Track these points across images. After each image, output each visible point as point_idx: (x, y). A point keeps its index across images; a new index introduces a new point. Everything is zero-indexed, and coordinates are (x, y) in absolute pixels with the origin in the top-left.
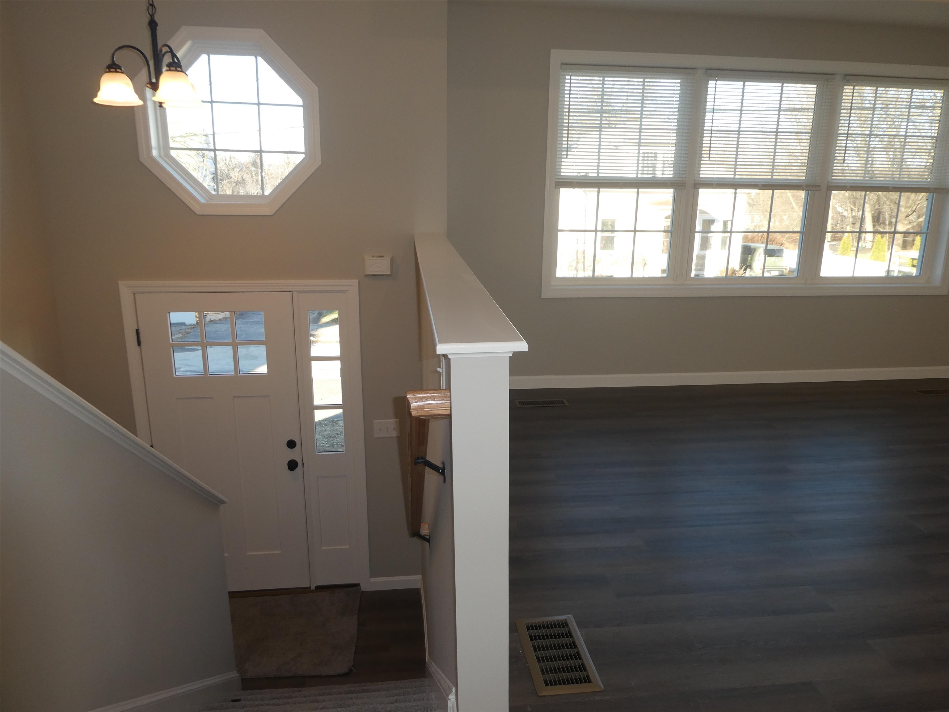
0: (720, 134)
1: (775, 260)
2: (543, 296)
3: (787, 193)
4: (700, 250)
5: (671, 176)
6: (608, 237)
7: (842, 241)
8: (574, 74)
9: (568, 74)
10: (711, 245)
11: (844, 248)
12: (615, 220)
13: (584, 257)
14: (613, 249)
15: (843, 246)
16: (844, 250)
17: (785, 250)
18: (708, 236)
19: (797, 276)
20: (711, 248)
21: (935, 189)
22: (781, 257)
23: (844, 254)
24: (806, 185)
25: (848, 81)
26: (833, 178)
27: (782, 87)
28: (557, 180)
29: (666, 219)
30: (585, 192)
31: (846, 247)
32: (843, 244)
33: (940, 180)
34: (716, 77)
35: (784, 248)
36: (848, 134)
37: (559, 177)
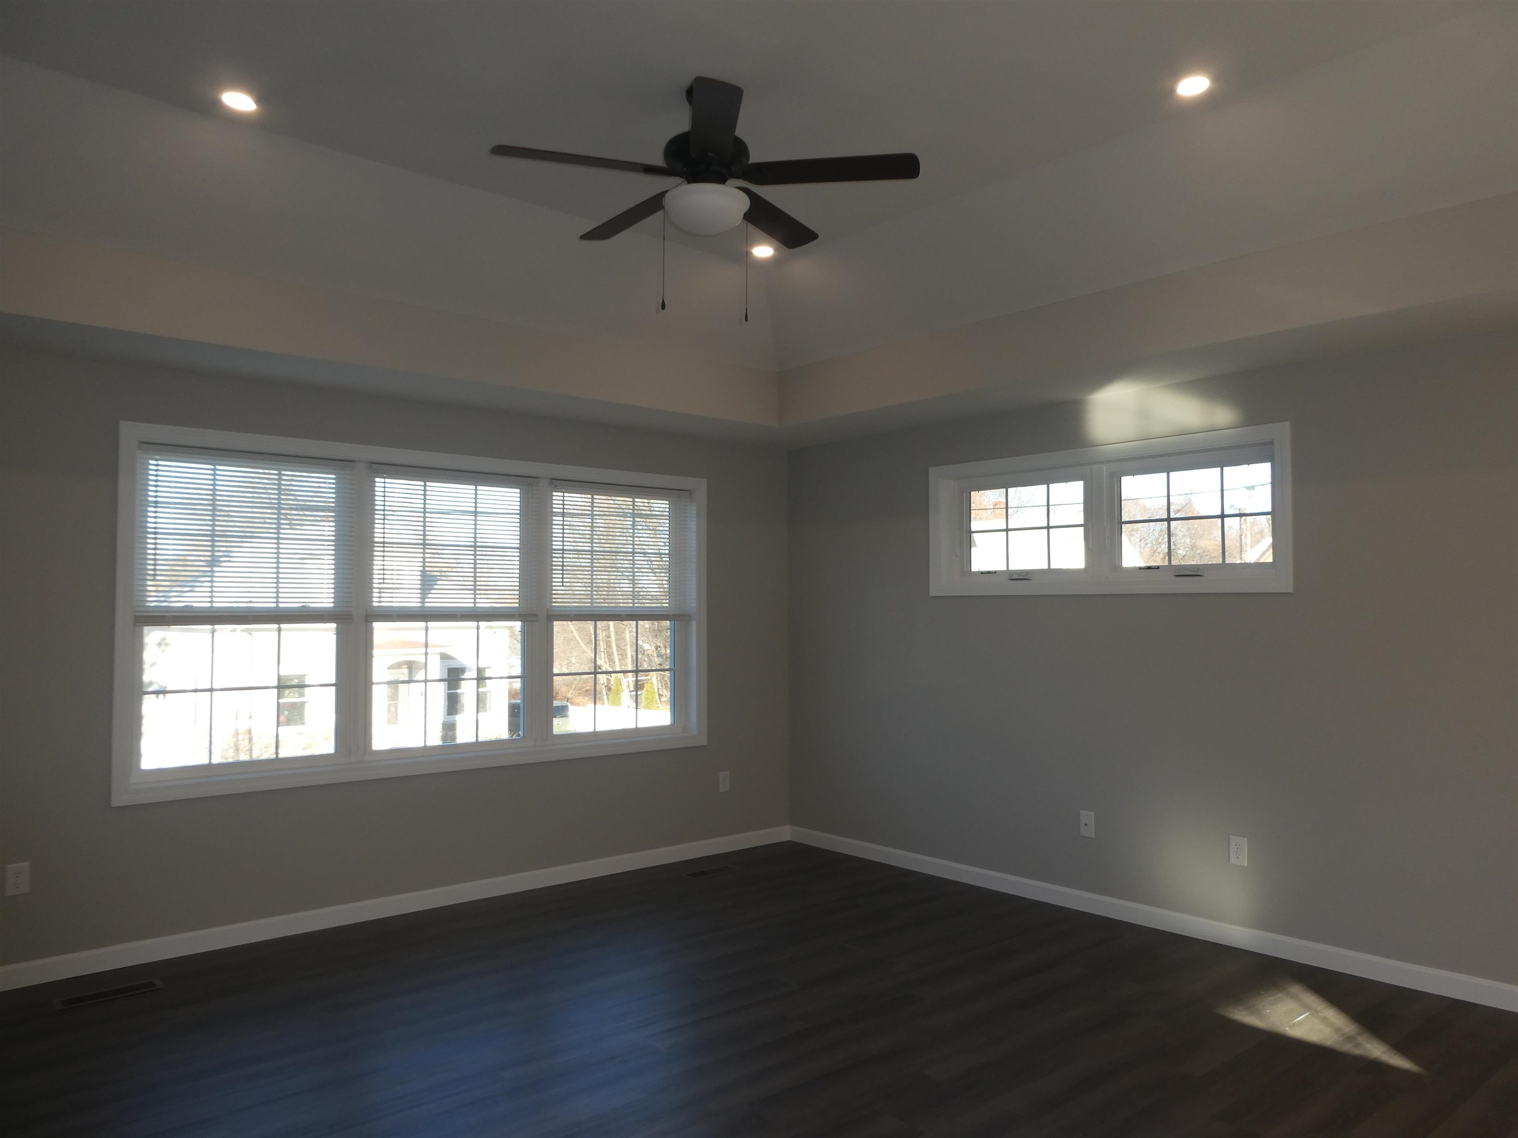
0: (397, 547)
1: (558, 723)
2: (115, 803)
3: (568, 625)
4: (448, 715)
5: (332, 605)
6: (294, 704)
7: (645, 689)
8: (162, 458)
9: (151, 457)
10: (463, 706)
11: (648, 698)
12: (304, 675)
13: (250, 740)
14: (303, 724)
15: (646, 697)
16: (648, 701)
17: (571, 708)
18: (457, 693)
19: (524, 736)
20: (463, 710)
21: (674, 615)
22: (566, 717)
23: (649, 708)
24: (519, 614)
25: (556, 486)
26: (553, 604)
27: (476, 490)
28: (137, 614)
29: (389, 670)
30: (249, 632)
31: (650, 698)
32: (646, 693)
33: (680, 604)
34: (385, 473)
35: (569, 704)
36: (563, 550)
37: (141, 609)
